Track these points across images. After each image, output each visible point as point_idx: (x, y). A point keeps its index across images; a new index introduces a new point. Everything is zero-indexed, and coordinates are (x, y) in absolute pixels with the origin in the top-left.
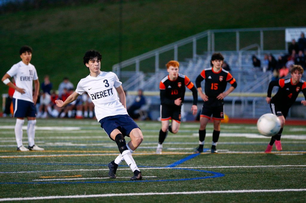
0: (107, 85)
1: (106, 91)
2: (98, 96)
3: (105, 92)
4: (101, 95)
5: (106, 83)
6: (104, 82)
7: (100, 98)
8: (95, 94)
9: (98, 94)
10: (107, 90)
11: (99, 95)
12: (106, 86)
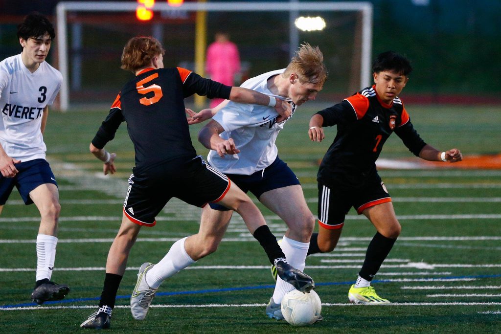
0: (42, 99)
1: (35, 108)
2: (17, 111)
3: (33, 111)
4: (24, 112)
5: (42, 94)
6: (40, 90)
7: (19, 117)
8: (15, 106)
9: (20, 109)
10: (38, 108)
11: (20, 112)
12: (39, 99)
